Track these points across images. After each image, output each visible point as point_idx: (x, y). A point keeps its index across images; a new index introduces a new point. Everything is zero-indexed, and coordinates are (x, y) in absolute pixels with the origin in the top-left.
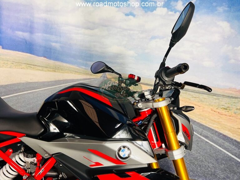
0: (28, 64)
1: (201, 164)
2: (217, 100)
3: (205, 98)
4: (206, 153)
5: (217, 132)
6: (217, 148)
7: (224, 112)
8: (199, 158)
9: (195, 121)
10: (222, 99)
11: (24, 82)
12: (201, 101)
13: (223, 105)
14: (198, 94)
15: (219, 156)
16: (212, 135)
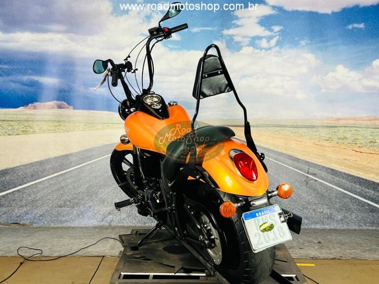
0: (105, 123)
1: (314, 207)
2: (317, 133)
3: (304, 132)
4: (317, 193)
5: (324, 167)
6: (327, 185)
7: (326, 144)
8: (311, 201)
9: (299, 159)
10: (322, 130)
11: (100, 145)
12: (302, 135)
13: (323, 137)
14: (297, 129)
15: (332, 195)
16: (320, 172)
